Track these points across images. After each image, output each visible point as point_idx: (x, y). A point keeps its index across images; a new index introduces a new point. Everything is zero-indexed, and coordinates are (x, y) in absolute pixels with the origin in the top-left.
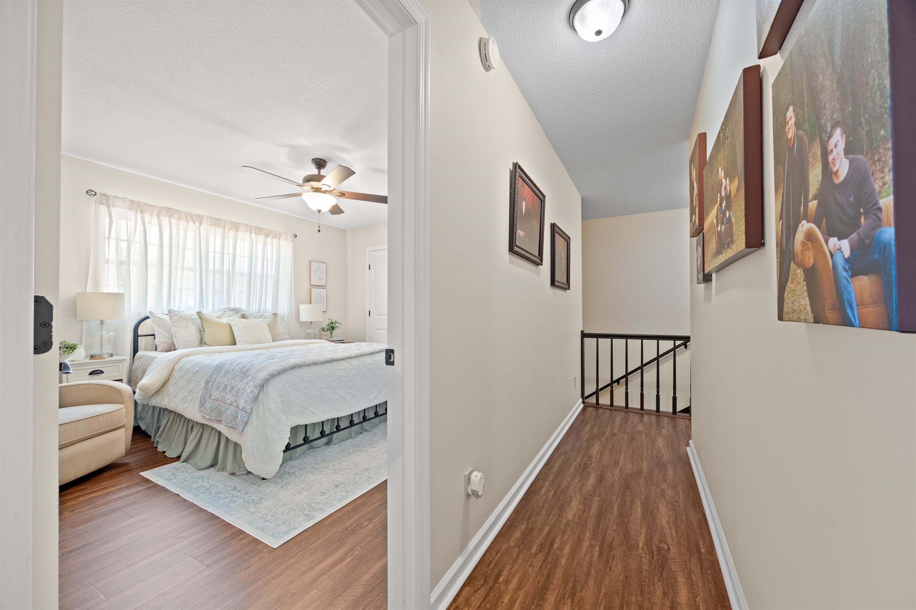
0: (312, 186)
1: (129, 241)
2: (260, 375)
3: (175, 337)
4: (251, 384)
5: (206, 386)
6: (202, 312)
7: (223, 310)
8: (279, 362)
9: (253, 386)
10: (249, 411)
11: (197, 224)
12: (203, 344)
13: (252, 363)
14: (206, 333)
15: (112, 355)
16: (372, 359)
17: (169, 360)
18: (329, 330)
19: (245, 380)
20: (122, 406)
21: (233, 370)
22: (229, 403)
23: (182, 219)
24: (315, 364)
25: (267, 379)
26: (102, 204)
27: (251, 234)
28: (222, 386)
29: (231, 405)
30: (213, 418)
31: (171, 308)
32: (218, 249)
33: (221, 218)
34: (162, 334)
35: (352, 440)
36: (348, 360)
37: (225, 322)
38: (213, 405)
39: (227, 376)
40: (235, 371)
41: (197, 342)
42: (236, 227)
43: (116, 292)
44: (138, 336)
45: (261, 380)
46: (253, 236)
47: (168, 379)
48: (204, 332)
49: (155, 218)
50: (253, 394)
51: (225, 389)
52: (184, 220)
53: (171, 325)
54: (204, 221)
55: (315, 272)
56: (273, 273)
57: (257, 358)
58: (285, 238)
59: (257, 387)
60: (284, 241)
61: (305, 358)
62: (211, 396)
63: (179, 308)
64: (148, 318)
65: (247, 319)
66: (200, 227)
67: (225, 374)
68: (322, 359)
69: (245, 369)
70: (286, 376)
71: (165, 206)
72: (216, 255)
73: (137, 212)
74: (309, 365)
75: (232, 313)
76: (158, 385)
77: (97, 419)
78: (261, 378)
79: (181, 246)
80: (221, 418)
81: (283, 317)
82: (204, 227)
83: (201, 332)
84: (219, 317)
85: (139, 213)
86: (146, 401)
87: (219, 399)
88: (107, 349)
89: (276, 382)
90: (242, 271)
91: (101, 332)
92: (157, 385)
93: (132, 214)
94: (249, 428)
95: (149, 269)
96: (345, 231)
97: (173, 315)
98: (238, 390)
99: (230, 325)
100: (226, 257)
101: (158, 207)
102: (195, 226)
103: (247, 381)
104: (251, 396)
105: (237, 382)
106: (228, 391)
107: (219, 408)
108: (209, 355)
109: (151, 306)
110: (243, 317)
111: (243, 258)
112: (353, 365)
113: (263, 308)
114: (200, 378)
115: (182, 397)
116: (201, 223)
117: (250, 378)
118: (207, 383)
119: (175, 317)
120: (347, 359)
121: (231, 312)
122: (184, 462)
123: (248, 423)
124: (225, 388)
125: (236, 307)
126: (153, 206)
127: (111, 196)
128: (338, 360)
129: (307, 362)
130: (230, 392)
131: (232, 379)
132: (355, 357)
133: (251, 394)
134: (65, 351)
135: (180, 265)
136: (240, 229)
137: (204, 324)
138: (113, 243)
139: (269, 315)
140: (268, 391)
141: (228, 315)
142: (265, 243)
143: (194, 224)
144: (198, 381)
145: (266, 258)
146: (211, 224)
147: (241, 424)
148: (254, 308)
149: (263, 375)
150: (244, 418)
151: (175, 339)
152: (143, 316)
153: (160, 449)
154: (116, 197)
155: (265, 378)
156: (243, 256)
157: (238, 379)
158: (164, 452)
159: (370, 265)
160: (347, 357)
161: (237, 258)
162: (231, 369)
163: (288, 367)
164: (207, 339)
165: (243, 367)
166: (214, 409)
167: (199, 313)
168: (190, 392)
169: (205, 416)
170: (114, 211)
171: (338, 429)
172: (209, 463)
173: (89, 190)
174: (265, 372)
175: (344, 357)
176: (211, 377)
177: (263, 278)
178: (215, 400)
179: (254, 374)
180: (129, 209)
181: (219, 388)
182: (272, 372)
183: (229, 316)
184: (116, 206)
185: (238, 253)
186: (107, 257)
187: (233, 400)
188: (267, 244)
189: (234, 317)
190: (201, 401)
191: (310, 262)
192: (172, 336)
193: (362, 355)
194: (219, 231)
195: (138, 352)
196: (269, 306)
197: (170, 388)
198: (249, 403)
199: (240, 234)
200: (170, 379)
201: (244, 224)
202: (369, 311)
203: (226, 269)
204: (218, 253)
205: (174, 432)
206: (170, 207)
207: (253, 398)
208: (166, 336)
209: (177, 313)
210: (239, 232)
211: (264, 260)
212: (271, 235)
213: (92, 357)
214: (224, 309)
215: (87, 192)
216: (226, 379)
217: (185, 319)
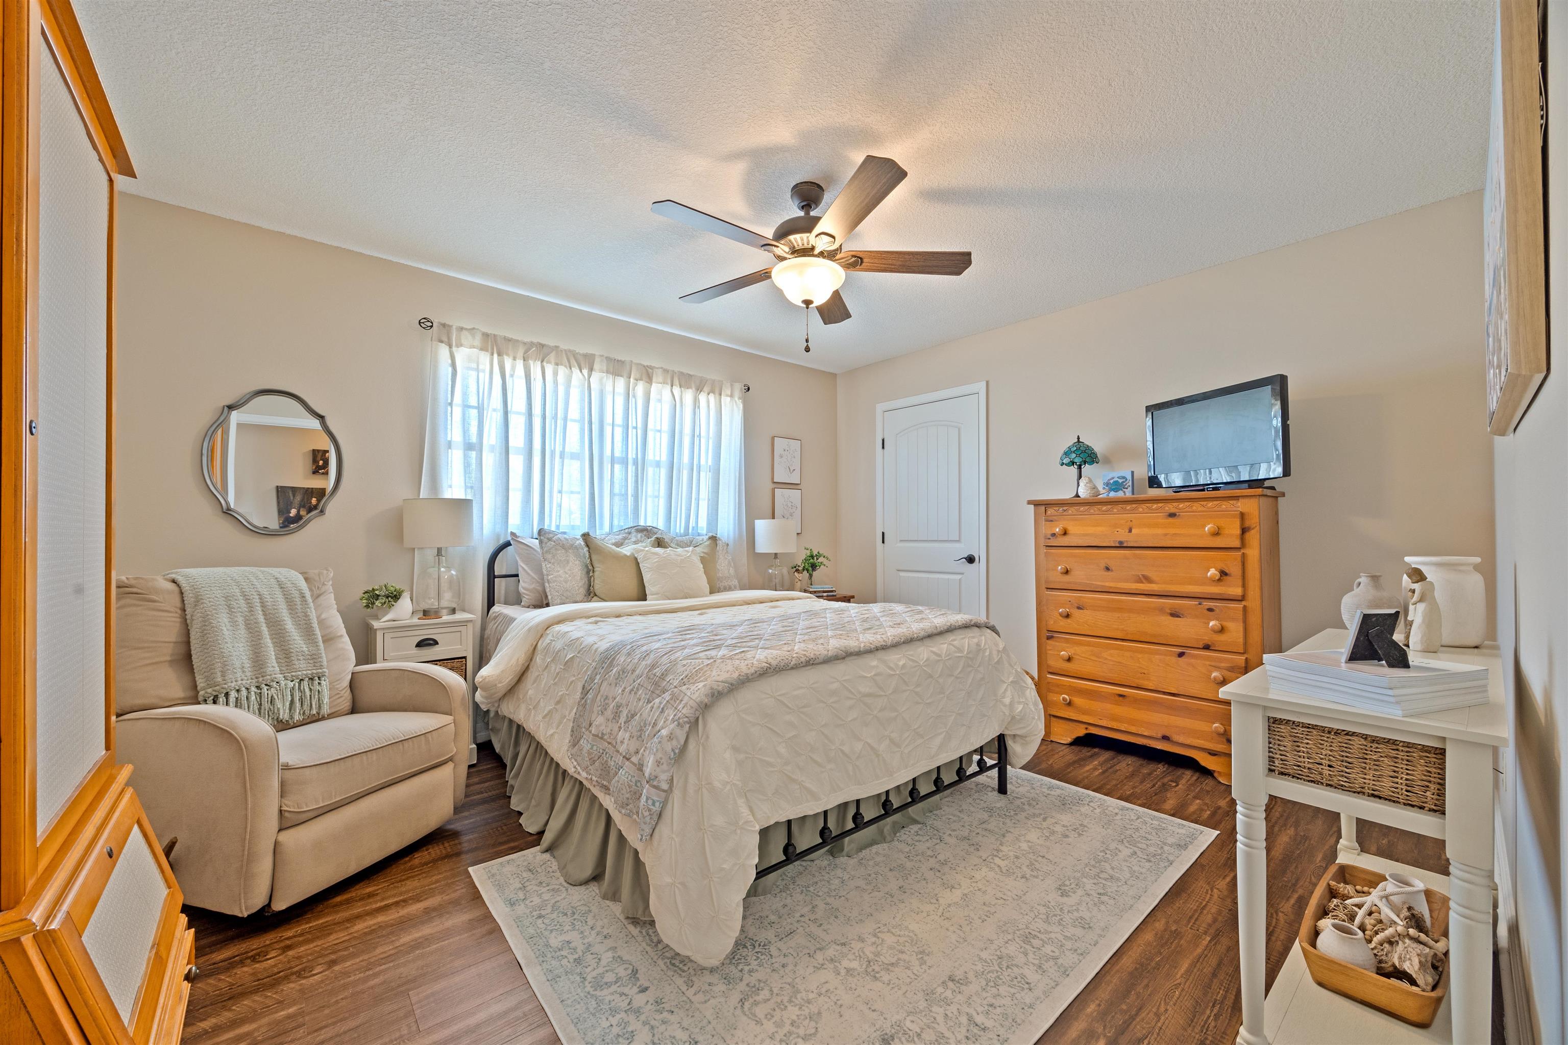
0: (794, 247)
1: (480, 409)
2: (689, 694)
3: (548, 580)
4: (670, 714)
5: (583, 698)
6: (591, 534)
7: (626, 531)
8: (731, 658)
9: (673, 721)
10: (665, 786)
11: (585, 372)
12: (592, 595)
13: (673, 658)
14: (596, 574)
15: (453, 611)
16: (932, 652)
17: (529, 630)
18: (808, 570)
19: (657, 701)
20: (448, 719)
21: (634, 671)
22: (624, 754)
23: (562, 365)
24: (810, 663)
25: (706, 705)
26: (442, 342)
27: (672, 386)
28: (611, 706)
29: (628, 759)
30: (594, 778)
31: (546, 527)
32: (619, 420)
33: (623, 359)
34: (528, 574)
35: (885, 845)
36: (881, 654)
37: (628, 554)
38: (595, 748)
39: (621, 683)
40: (637, 672)
41: (583, 591)
42: (647, 375)
43: (463, 497)
44: (495, 577)
45: (692, 707)
46: (677, 390)
47: (527, 668)
48: (593, 571)
49: (520, 364)
50: (674, 742)
51: (617, 715)
52: (566, 367)
53: (542, 558)
54: (596, 366)
55: (781, 457)
56: (710, 463)
57: (683, 643)
58: (729, 393)
59: (682, 727)
60: (729, 399)
61: (786, 648)
62: (590, 725)
63: (558, 527)
64: (508, 544)
65: (665, 547)
66: (590, 376)
67: (618, 678)
68: (826, 653)
69: (658, 672)
70: (747, 696)
71: (535, 340)
72: (616, 428)
73: (492, 354)
74: (795, 667)
75: (641, 537)
76: (510, 678)
77: (401, 747)
78: (691, 703)
79: (560, 414)
80: (609, 782)
81: (728, 545)
82: (596, 376)
83: (588, 573)
84: (619, 544)
85: (495, 356)
86: (494, 706)
87: (605, 737)
88: (447, 599)
89: (725, 709)
90: (658, 458)
91: (439, 569)
92: (508, 679)
93: (485, 358)
94: (664, 830)
95: (512, 457)
96: (834, 376)
97: (545, 540)
98: (642, 724)
99: (636, 559)
100: (632, 433)
101: (525, 344)
102: (583, 375)
103: (660, 703)
104: (668, 747)
105: (641, 703)
106: (622, 719)
107: (605, 758)
108: (596, 623)
109: (515, 523)
110: (660, 543)
111: (659, 434)
112: (892, 665)
113: (693, 527)
114: (574, 676)
115: (546, 712)
116: (591, 370)
117: (667, 696)
118: (585, 692)
119: (548, 544)
120: (877, 650)
121: (639, 535)
122: (547, 851)
123: (663, 816)
124: (616, 713)
125: (648, 525)
126: (517, 341)
127: (454, 327)
128: (859, 653)
129: (793, 660)
130: (627, 725)
131: (630, 693)
132: (895, 645)
133: (669, 743)
134: (385, 603)
135: (558, 449)
136: (654, 380)
137: (594, 557)
138: (457, 411)
139: (703, 540)
140: (708, 737)
141: (634, 539)
142: (696, 402)
143: (581, 372)
144: (572, 683)
145: (697, 433)
146: (608, 372)
147: (648, 819)
148: (678, 528)
149: (697, 692)
150: (653, 804)
151: (547, 585)
152: (502, 541)
153: (515, 804)
154: (462, 329)
155: (701, 702)
156: (660, 431)
157: (644, 696)
158: (520, 814)
159: (883, 440)
160: (879, 645)
161: (650, 435)
162: (629, 668)
163: (752, 675)
164: (598, 586)
165: (653, 666)
166: (597, 758)
167: (586, 536)
168: (558, 702)
169: (579, 768)
170: (461, 354)
171: (859, 823)
172: (588, 872)
173: (424, 318)
174: (701, 685)
175: (872, 646)
176: (592, 679)
177: (692, 469)
178: (597, 736)
179: (675, 687)
180: (481, 349)
181: (606, 709)
182: (715, 687)
183: (636, 543)
184: (461, 345)
185: (650, 425)
186: (449, 439)
187: (632, 749)
188: (699, 407)
189: (644, 544)
190: (572, 731)
191: (773, 438)
192: (543, 579)
193: (910, 641)
194: (621, 383)
195: (494, 605)
196: (703, 524)
197: (530, 689)
198: (665, 767)
199: (655, 387)
200: (530, 667)
201: (662, 368)
202: (883, 533)
203: (631, 455)
204: (619, 426)
205: (536, 776)
206: (543, 342)
207: (675, 754)
208: (534, 578)
209: (551, 535)
210: (654, 385)
211: (694, 436)
212: (706, 389)
213: (426, 613)
214: (628, 528)
215: (420, 323)
216: (620, 691)
217: (563, 547)
